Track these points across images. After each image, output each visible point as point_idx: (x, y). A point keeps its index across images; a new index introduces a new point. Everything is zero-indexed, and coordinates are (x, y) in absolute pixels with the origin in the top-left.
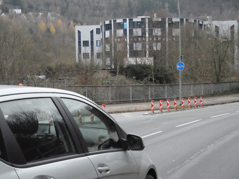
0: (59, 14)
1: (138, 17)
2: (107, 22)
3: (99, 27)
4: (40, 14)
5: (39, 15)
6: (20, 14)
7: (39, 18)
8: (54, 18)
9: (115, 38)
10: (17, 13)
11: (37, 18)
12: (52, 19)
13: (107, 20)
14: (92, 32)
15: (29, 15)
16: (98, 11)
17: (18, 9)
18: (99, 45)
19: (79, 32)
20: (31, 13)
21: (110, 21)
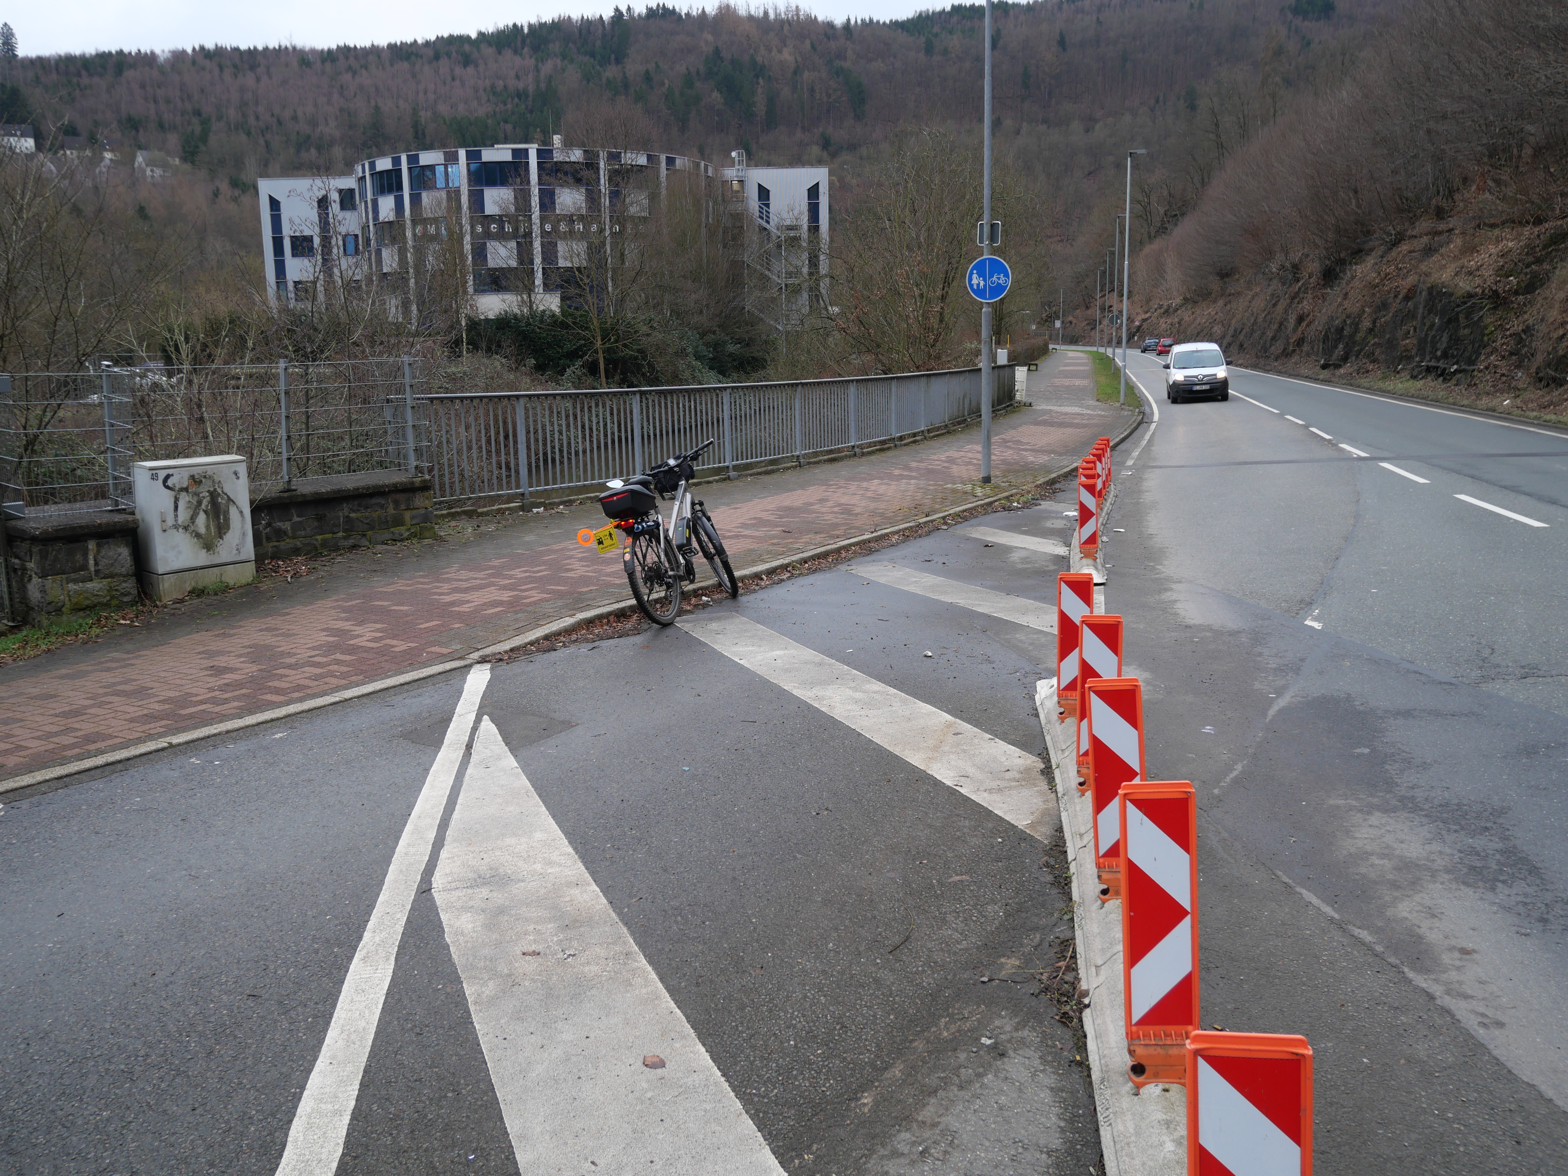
0: (177, 160)
1: (496, 146)
2: (384, 164)
3: (349, 183)
4: (108, 155)
5: (102, 159)
6: (30, 157)
7: (104, 170)
8: (158, 172)
9: (414, 222)
10: (18, 151)
11: (97, 171)
12: (153, 177)
13: (382, 154)
14: (323, 203)
15: (66, 158)
16: (313, 151)
17: (22, 135)
18: (353, 253)
19: (275, 204)
20: (72, 153)
21: (396, 161)
